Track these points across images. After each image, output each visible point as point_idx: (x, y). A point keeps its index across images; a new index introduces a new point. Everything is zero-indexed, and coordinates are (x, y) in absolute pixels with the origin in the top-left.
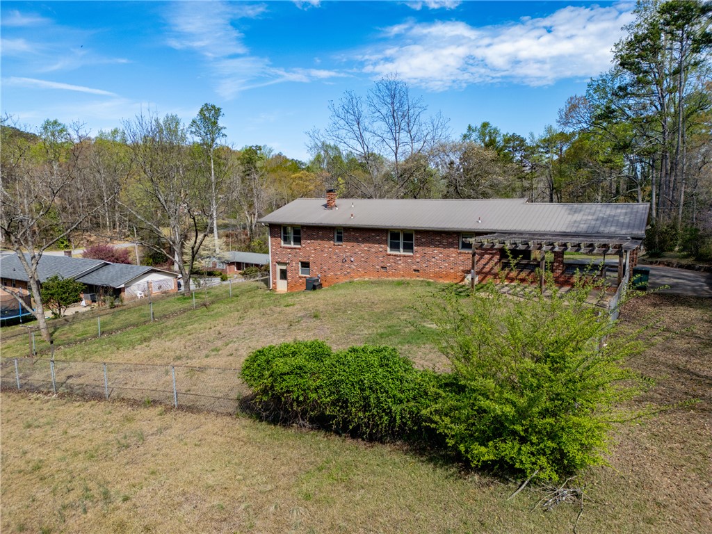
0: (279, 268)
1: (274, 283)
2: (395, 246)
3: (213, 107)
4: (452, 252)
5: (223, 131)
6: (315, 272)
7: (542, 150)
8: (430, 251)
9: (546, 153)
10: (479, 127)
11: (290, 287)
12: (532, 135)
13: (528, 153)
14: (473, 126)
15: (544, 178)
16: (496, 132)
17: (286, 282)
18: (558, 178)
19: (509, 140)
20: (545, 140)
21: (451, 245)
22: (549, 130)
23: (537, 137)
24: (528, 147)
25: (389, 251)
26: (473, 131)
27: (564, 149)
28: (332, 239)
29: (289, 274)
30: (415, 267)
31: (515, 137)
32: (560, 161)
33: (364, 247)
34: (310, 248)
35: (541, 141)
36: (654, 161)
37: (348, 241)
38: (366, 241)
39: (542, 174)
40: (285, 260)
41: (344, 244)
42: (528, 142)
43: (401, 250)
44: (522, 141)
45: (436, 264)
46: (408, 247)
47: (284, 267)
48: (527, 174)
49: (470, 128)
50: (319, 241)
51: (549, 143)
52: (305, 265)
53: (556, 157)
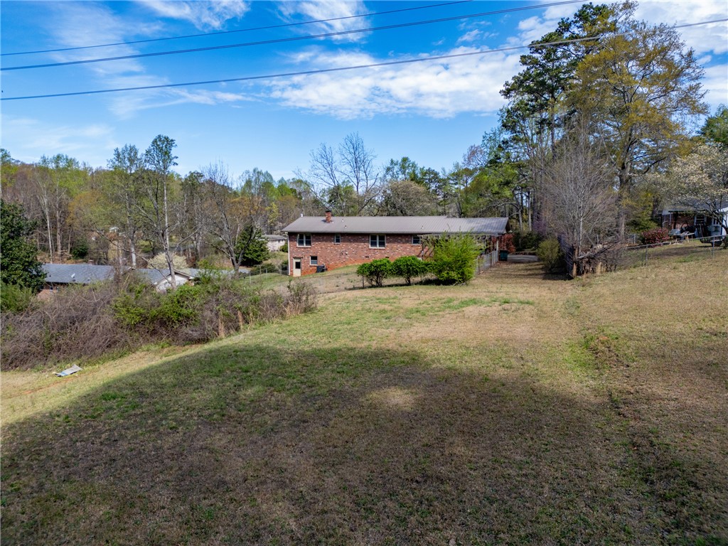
0: (295, 261)
1: (292, 271)
2: (374, 244)
3: (167, 139)
4: (408, 246)
5: (175, 160)
6: (321, 262)
7: (452, 182)
8: (395, 245)
9: (456, 184)
10: (400, 161)
11: (303, 273)
12: (443, 169)
13: (441, 184)
14: (395, 160)
15: (454, 205)
16: (414, 166)
17: (300, 270)
18: (465, 205)
19: (426, 173)
20: (454, 174)
21: (407, 242)
22: (457, 166)
23: (448, 172)
24: (441, 179)
25: (370, 247)
26: (396, 164)
27: (469, 181)
28: (333, 241)
29: (302, 265)
30: (386, 256)
31: (430, 172)
32: (466, 191)
33: (354, 245)
34: (317, 247)
35: (451, 175)
36: (529, 193)
37: (344, 241)
38: (355, 241)
39: (452, 201)
40: (300, 256)
41: (341, 244)
42: (441, 176)
43: (378, 246)
44: (436, 174)
45: (399, 253)
46: (382, 244)
47: (298, 261)
48: (441, 201)
49: (392, 161)
50: (324, 242)
51: (457, 176)
52: (314, 258)
53: (462, 188)
